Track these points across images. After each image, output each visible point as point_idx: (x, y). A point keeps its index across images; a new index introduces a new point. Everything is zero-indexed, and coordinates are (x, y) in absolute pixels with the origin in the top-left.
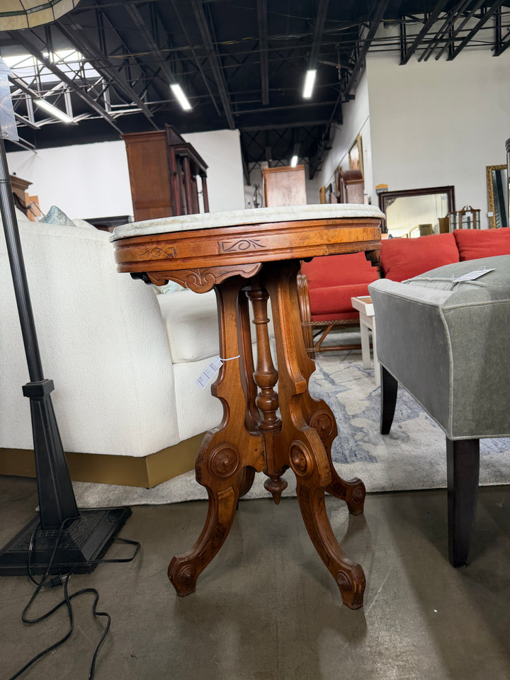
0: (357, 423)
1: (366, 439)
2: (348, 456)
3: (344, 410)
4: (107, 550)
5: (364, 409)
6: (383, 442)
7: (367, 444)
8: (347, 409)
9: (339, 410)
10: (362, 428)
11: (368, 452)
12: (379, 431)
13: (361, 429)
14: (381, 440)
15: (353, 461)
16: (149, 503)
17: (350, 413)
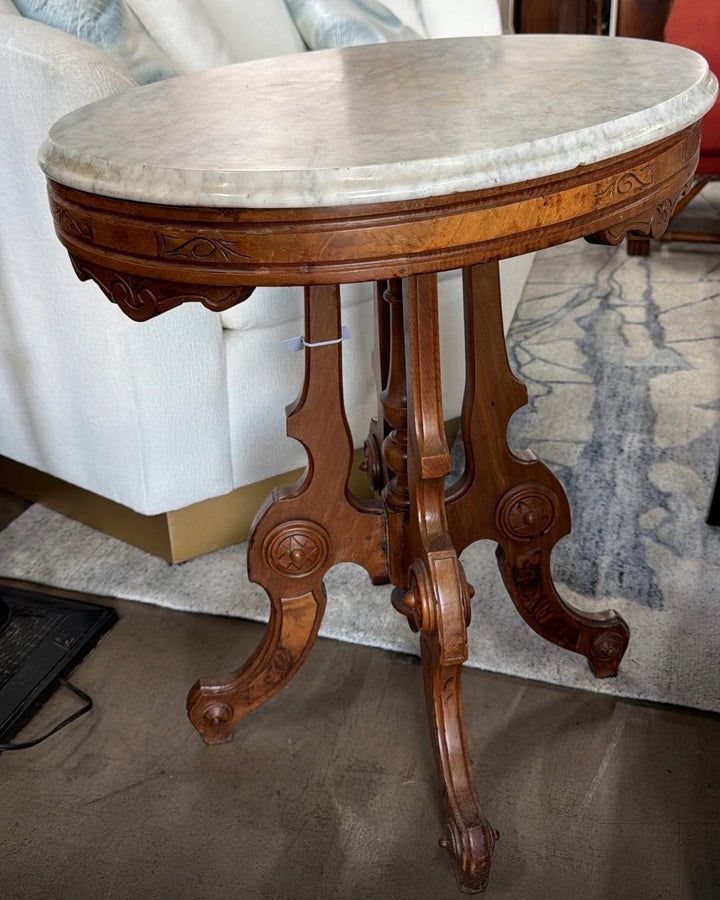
0: (664, 477)
1: (663, 532)
2: (603, 573)
3: (650, 431)
4: (39, 708)
5: (696, 435)
6: (699, 549)
7: (661, 548)
8: (658, 428)
9: (639, 427)
10: (668, 495)
11: (652, 572)
12: (705, 513)
13: (662, 499)
14: (698, 543)
15: (608, 594)
16: (158, 602)
17: (661, 443)
